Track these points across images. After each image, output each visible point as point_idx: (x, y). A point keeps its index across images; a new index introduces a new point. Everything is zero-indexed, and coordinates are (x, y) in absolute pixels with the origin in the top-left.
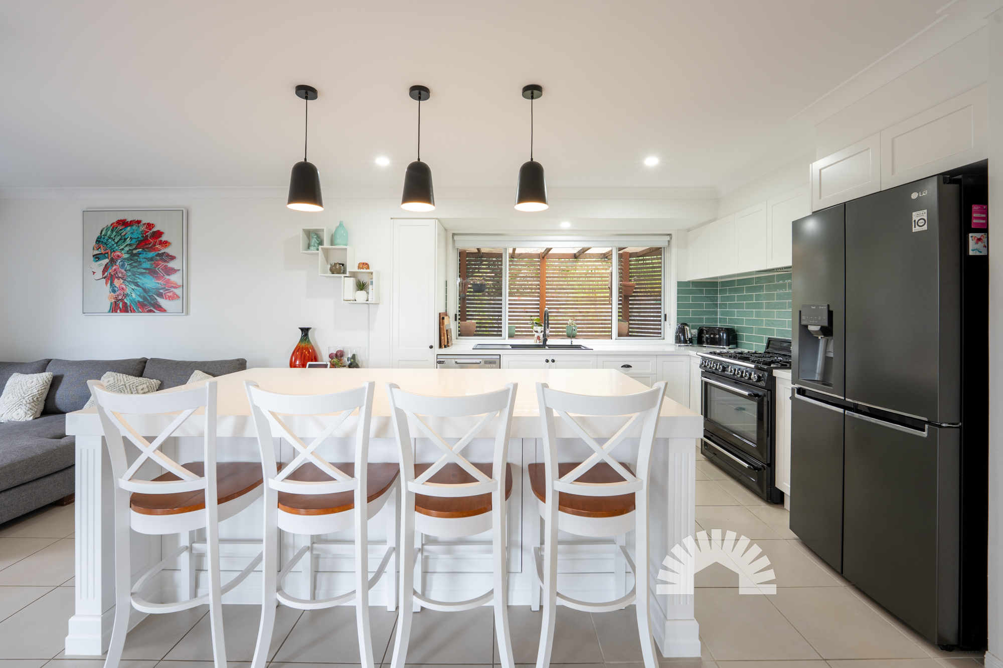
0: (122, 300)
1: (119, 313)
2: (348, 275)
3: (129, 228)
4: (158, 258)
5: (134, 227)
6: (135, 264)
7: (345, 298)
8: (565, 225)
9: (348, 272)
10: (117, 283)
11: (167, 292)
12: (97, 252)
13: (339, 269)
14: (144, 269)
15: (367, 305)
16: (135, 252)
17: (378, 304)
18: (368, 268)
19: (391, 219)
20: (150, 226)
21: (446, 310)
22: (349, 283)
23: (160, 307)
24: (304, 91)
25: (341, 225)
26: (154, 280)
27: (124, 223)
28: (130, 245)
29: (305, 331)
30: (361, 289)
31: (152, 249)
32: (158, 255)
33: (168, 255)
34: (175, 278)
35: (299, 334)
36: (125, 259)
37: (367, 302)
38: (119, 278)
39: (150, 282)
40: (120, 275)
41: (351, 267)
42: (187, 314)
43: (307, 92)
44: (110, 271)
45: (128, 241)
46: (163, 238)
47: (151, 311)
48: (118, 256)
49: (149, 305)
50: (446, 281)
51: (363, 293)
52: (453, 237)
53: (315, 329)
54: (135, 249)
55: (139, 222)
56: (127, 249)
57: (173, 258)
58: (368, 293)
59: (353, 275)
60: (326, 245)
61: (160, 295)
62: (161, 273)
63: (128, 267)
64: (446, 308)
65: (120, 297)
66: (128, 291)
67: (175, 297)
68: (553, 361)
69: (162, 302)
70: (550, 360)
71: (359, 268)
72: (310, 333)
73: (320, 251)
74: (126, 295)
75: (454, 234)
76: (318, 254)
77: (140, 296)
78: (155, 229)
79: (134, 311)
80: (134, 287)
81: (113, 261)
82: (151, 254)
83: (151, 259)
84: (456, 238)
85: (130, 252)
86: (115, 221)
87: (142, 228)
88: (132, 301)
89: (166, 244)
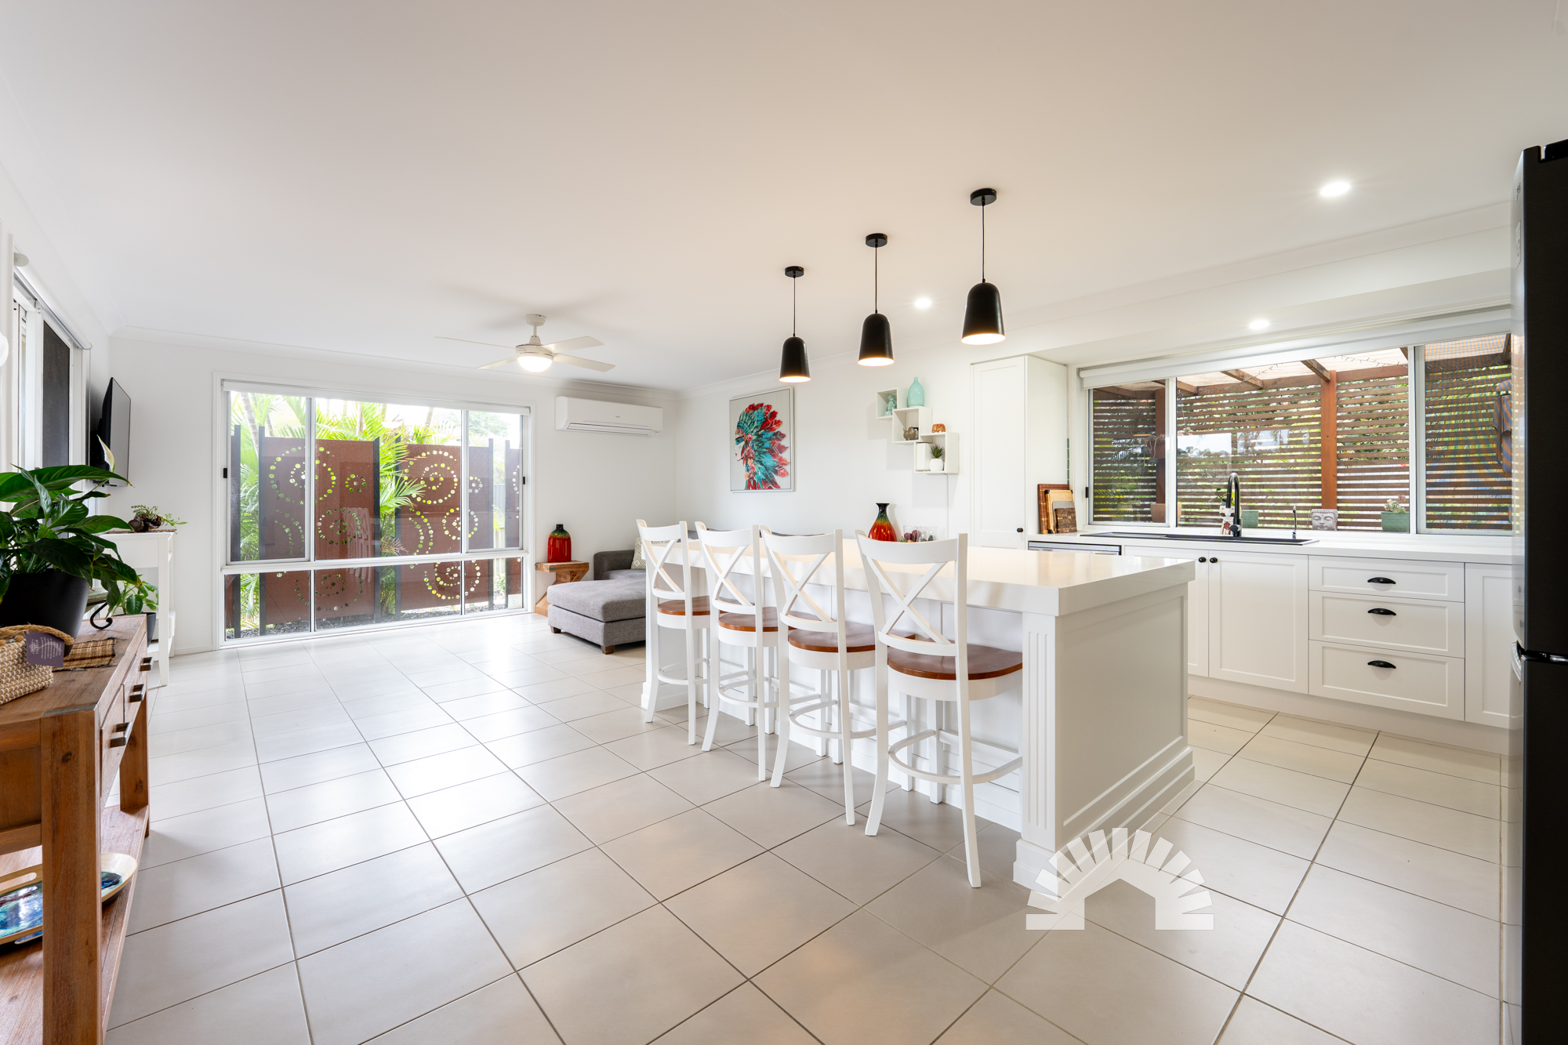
0: (752, 478)
1: (751, 491)
2: (919, 440)
3: (756, 412)
4: (774, 437)
5: (759, 410)
6: (760, 445)
7: (919, 468)
8: (1259, 324)
9: (919, 437)
10: (750, 462)
11: (779, 468)
12: (738, 436)
13: (911, 434)
14: (766, 448)
15: (945, 476)
16: (760, 433)
17: (957, 474)
18: (944, 430)
19: (972, 364)
20: (769, 407)
21: (1068, 481)
22: (922, 450)
23: (776, 483)
24: (792, 272)
25: (916, 382)
26: (772, 458)
27: (753, 408)
28: (757, 427)
29: (883, 507)
30: (937, 457)
31: (772, 429)
32: (775, 434)
33: (781, 434)
34: (785, 455)
35: (877, 510)
36: (754, 440)
37: (943, 472)
38: (751, 458)
39: (769, 461)
40: (751, 455)
41: (925, 431)
42: (795, 490)
43: (794, 271)
44: (745, 452)
45: (756, 424)
46: (777, 418)
47: (770, 488)
48: (750, 438)
49: (769, 483)
50: (1068, 440)
51: (939, 460)
52: (1078, 374)
53: (895, 506)
54: (760, 430)
55: (762, 405)
56: (755, 431)
57: (783, 436)
58: (944, 460)
59: (929, 440)
60: (901, 407)
61: (776, 472)
62: (776, 451)
63: (756, 447)
64: (1068, 478)
65: (752, 476)
66: (756, 470)
67: (784, 475)
68: (1214, 560)
69: (777, 479)
70: (1208, 559)
71: (933, 431)
72: (888, 508)
73: (894, 416)
74: (755, 474)
75: (1079, 370)
76: (891, 419)
77: (763, 474)
78: (772, 411)
79: (759, 488)
80: (760, 466)
81: (747, 443)
82: (770, 434)
83: (770, 439)
84: (1083, 374)
85: (757, 434)
86: (747, 406)
87: (764, 410)
88: (759, 479)
89: (778, 423)
